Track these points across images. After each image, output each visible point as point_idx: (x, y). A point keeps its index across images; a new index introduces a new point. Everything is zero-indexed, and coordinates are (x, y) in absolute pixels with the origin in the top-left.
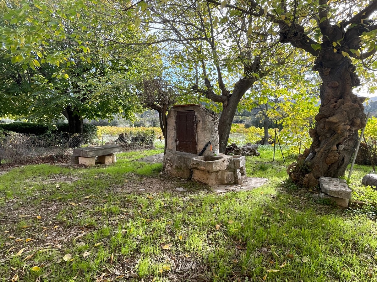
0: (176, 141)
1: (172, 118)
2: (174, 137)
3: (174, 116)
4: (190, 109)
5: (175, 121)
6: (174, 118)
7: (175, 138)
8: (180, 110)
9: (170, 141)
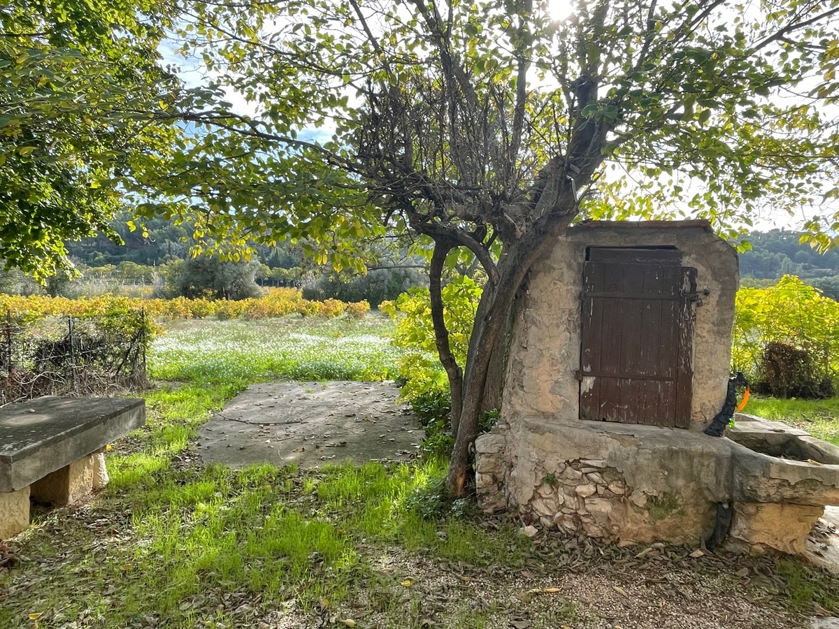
0: (579, 376)
1: (556, 274)
2: (565, 358)
3: (570, 266)
4: (659, 241)
5: (575, 289)
6: (569, 276)
7: (574, 363)
8: (605, 241)
9: (545, 377)
